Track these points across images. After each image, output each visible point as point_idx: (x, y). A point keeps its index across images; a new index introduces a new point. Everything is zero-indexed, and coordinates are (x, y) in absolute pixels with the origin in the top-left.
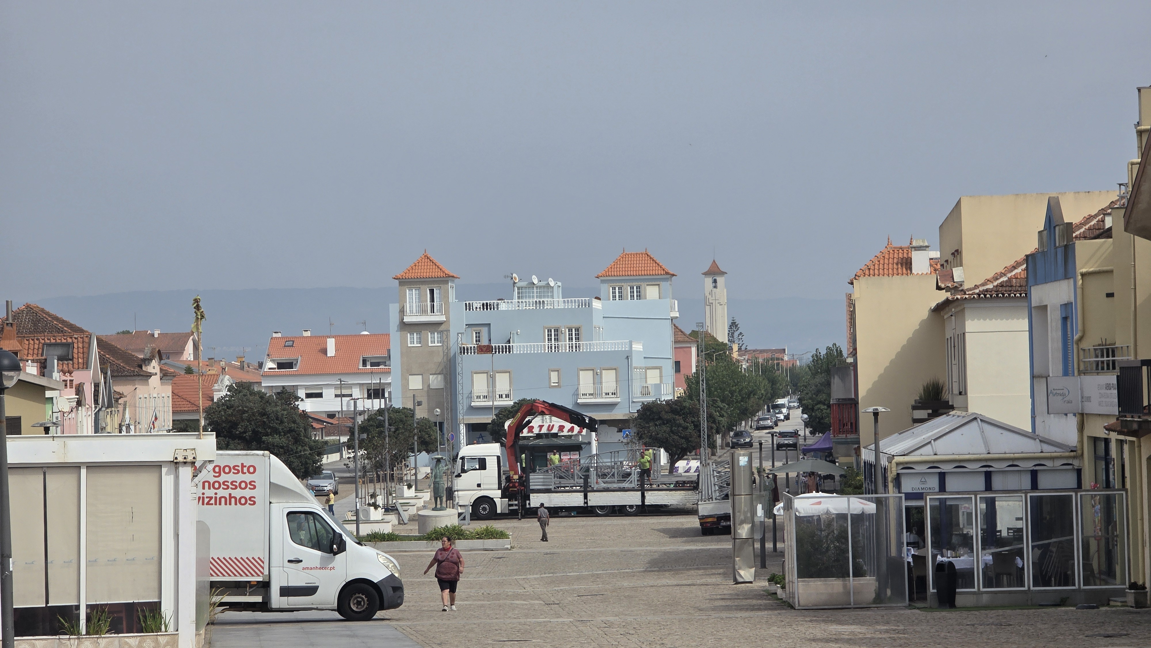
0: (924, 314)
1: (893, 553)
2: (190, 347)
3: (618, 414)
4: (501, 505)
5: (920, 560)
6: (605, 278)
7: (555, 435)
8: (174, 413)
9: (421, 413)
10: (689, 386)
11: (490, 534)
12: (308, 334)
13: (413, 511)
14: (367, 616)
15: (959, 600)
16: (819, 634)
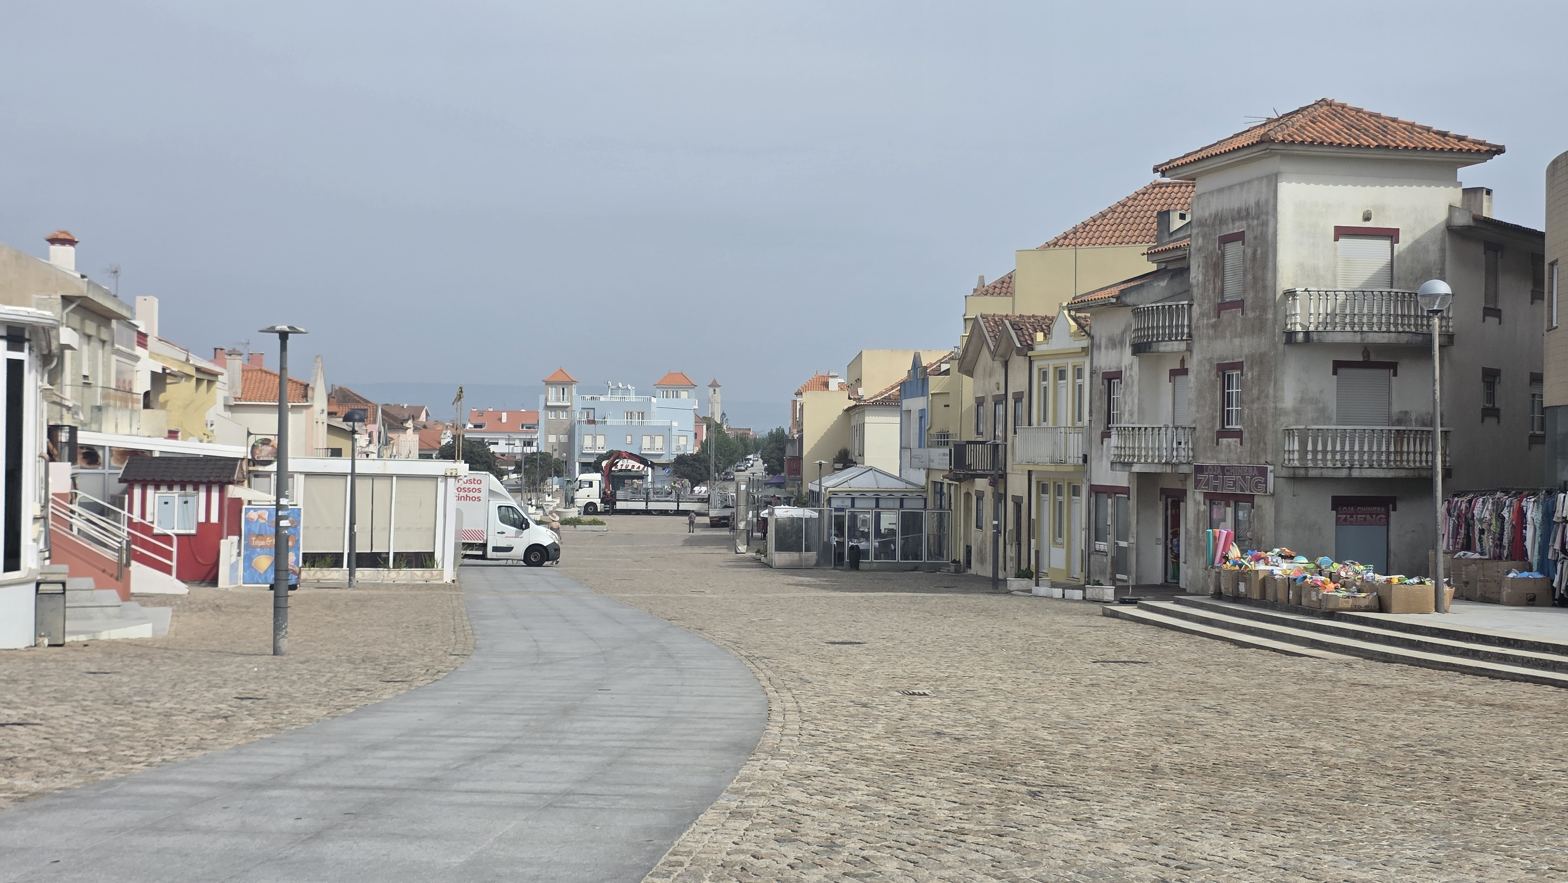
0: (841, 412)
1: (826, 540)
2: (424, 414)
3: (662, 460)
4: (600, 507)
5: (841, 544)
6: (658, 386)
7: (630, 470)
8: (420, 450)
9: (556, 456)
10: (702, 447)
11: (595, 523)
12: (491, 410)
13: (551, 509)
14: (539, 564)
15: (861, 566)
16: (791, 582)
